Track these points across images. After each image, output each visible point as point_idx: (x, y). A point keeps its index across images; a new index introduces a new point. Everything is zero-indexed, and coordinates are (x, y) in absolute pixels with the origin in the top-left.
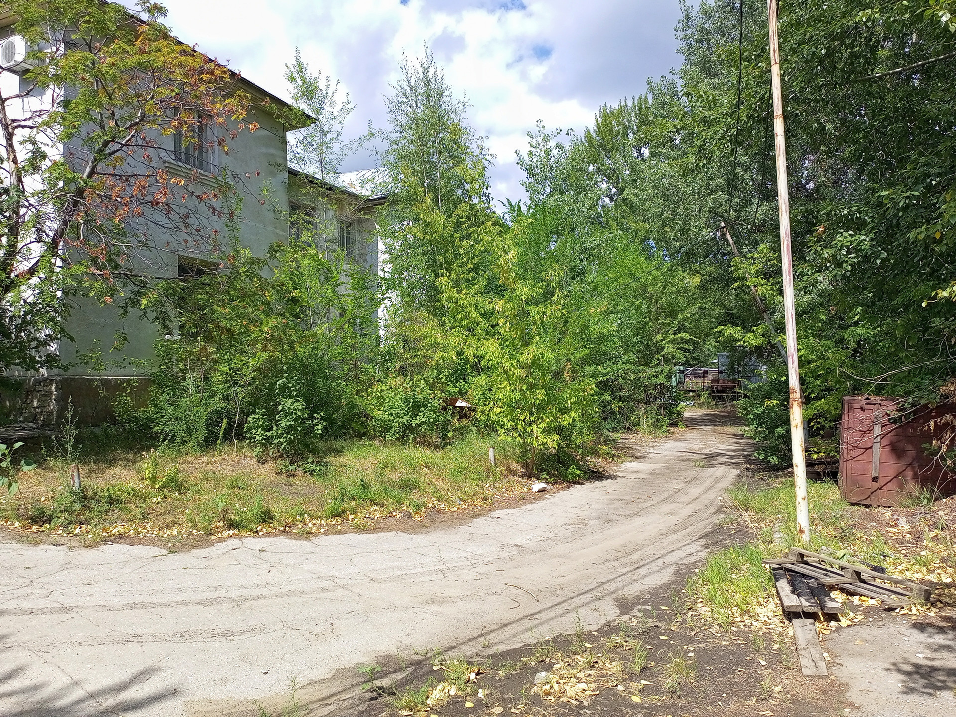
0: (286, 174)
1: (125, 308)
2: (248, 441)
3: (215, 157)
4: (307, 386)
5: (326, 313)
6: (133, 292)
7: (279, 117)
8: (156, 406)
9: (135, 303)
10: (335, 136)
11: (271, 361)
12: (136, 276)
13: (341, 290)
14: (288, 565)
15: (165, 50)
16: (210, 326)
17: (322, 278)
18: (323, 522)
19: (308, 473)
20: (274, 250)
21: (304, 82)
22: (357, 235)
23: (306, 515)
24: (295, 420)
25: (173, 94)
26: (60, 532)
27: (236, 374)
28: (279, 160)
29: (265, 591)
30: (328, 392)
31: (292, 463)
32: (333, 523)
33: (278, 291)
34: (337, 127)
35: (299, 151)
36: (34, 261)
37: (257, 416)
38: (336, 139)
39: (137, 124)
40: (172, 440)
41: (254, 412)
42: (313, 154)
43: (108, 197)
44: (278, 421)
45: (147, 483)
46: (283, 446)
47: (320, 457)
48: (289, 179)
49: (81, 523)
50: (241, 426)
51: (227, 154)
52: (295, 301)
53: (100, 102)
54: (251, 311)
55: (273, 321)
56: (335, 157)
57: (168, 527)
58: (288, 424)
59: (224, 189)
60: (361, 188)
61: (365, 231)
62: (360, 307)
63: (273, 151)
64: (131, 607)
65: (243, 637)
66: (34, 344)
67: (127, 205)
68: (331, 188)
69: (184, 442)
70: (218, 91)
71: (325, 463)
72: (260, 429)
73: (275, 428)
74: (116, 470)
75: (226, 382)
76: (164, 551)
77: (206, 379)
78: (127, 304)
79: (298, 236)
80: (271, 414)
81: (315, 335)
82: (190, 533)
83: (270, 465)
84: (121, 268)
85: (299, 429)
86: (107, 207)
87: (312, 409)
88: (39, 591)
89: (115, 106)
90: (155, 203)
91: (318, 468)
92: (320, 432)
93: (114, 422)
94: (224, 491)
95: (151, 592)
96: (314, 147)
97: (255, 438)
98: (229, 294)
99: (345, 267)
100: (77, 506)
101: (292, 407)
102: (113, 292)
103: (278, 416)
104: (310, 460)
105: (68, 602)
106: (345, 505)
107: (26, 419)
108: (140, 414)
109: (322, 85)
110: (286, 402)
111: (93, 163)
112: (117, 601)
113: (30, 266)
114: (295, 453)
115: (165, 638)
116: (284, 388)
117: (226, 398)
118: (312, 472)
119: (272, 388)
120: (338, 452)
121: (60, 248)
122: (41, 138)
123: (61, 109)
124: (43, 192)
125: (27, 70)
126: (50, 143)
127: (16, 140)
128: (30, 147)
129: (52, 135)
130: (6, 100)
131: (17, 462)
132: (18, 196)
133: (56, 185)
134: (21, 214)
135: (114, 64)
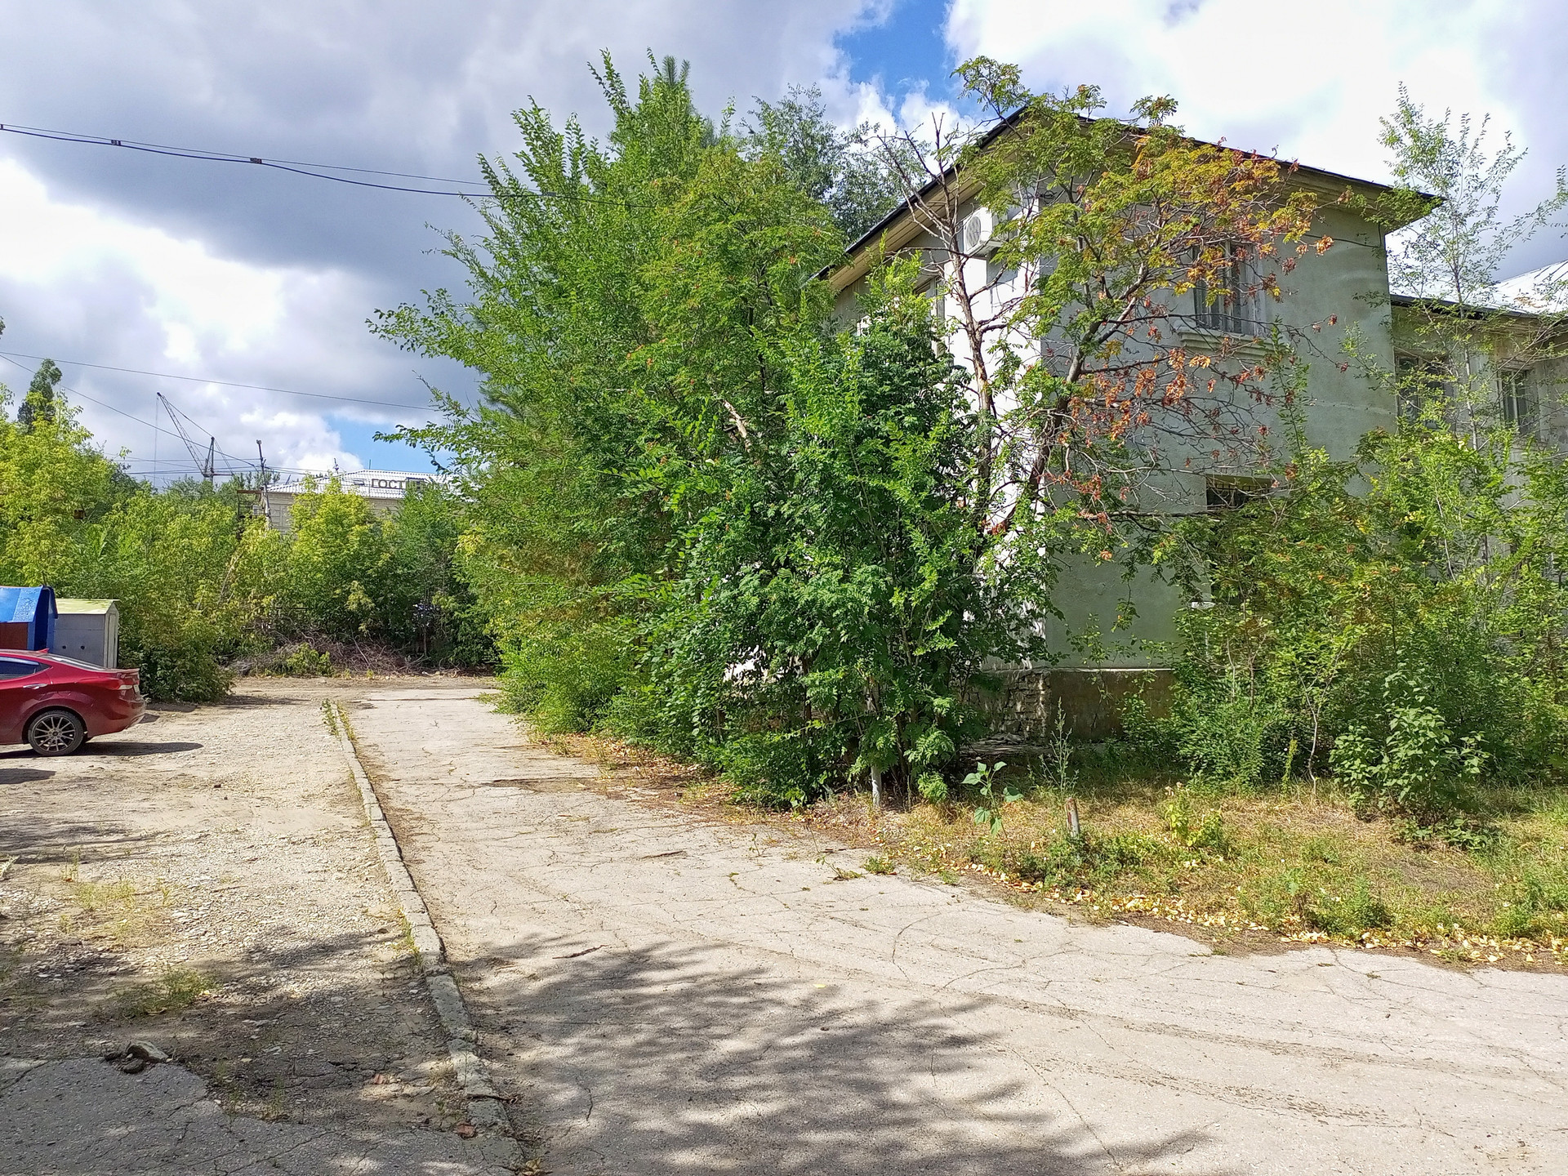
0: (1387, 308)
1: (1130, 565)
2: (1337, 780)
3: (1261, 309)
4: (1448, 684)
5: (1478, 548)
6: (1140, 540)
7: (1369, 213)
8: (1182, 714)
9: (1145, 557)
10: (1484, 216)
11: (1373, 640)
12: (1144, 516)
13: (1510, 501)
14: (1425, 1012)
15: (1175, 164)
16: (1261, 584)
17: (1468, 483)
18: (1493, 943)
19: (1457, 847)
20: (1368, 446)
21: (1416, 136)
22: (1543, 395)
23: (1456, 926)
24: (1424, 747)
25: (1190, 226)
26: (1056, 896)
27: (1308, 664)
28: (1373, 287)
29: (1380, 1049)
30: (1492, 692)
31: (1423, 824)
32: (1517, 948)
33: (1379, 516)
34: (1486, 199)
35: (1410, 262)
36: (1009, 510)
37: (1351, 738)
38: (1486, 222)
39: (1137, 287)
40: (1209, 770)
41: (1345, 730)
42: (1438, 261)
43: (1101, 404)
44: (1392, 747)
45: (1174, 835)
46: (1403, 794)
47: (1482, 818)
48: (1393, 314)
49: (1084, 887)
50: (1323, 752)
51: (1278, 300)
52: (1413, 530)
53: (1084, 269)
54: (1330, 555)
55: (1372, 571)
56: (1483, 257)
57: (1210, 910)
58: (1411, 753)
59: (1276, 357)
60: (1544, 302)
61: (1559, 382)
62: (1554, 530)
63: (1360, 274)
64: (1160, 1029)
65: (1342, 1121)
66: (1013, 624)
67: (1126, 412)
68: (1478, 314)
69: (1227, 775)
70: (1261, 203)
71: (1490, 830)
72: (1358, 762)
73: (1386, 759)
74: (1128, 811)
75: (1293, 677)
76: (1207, 950)
77: (1258, 672)
78: (1132, 558)
79: (1416, 412)
80: (1378, 735)
81: (1459, 589)
82: (1245, 927)
83: (1379, 825)
84: (1123, 505)
85: (1433, 763)
86: (1099, 419)
87: (1458, 726)
88: (1033, 977)
89: (1105, 269)
90: (1166, 401)
91: (1477, 839)
92: (1476, 770)
93: (1122, 737)
94: (1299, 863)
95: (1188, 1012)
96: (1440, 248)
97: (1349, 775)
98: (1291, 529)
99: (1516, 455)
100: (1077, 861)
101: (1416, 723)
102: (1112, 543)
103: (1389, 739)
104: (1459, 822)
105: (1072, 1003)
106: (1541, 917)
107: (1009, 729)
108: (1159, 725)
109: (1453, 134)
110: (1405, 714)
111: (1078, 359)
112: (1137, 1016)
113: (1005, 516)
114: (1428, 806)
115: (1213, 1091)
116: (1399, 688)
117: (1294, 705)
118: (1465, 845)
119: (1375, 687)
120: (1519, 811)
121: (1040, 487)
122: (1014, 338)
123: (1036, 292)
124: (1017, 412)
125: (995, 251)
126: (1024, 342)
127: (984, 348)
128: (1000, 354)
129: (1026, 331)
130: (972, 297)
131: (997, 788)
132: (989, 424)
133: (1032, 399)
134: (993, 446)
135: (1102, 210)
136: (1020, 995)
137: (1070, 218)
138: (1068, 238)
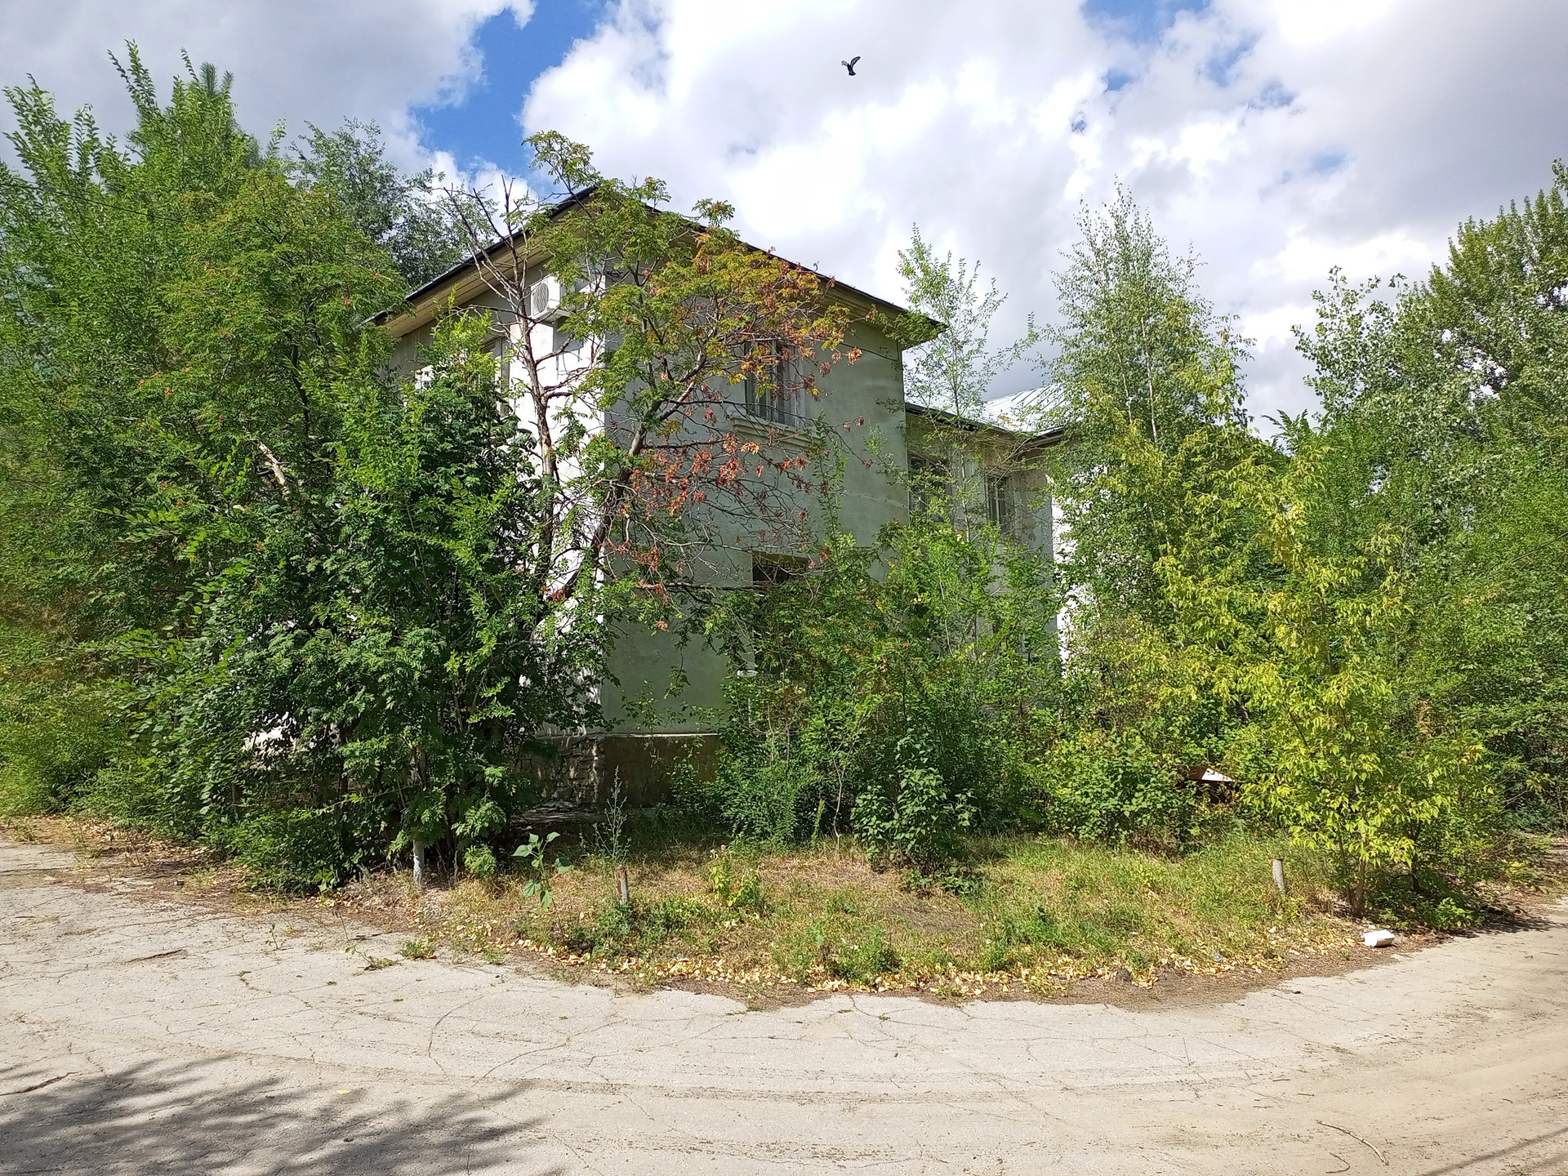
0: (903, 415)
1: (683, 634)
2: (856, 836)
3: (801, 405)
4: (945, 746)
5: (970, 627)
6: (693, 611)
7: (889, 331)
8: (726, 777)
9: (697, 627)
10: (975, 346)
11: (889, 707)
12: (698, 588)
13: (994, 588)
14: (925, 1048)
15: (731, 265)
16: (798, 656)
17: (963, 571)
18: (978, 977)
19: (951, 892)
20: (888, 534)
21: (926, 271)
22: (1017, 499)
23: (950, 964)
24: (927, 804)
25: (744, 324)
26: (604, 966)
27: (836, 730)
28: (893, 395)
29: (890, 1088)
30: (979, 754)
31: (925, 873)
32: (996, 980)
33: (894, 597)
34: (977, 332)
35: (921, 377)
36: (569, 576)
37: (869, 797)
38: (978, 351)
39: (696, 372)
40: (749, 832)
41: (864, 790)
42: (942, 379)
43: (661, 479)
44: (901, 804)
45: (716, 897)
46: (910, 846)
47: (970, 864)
48: (908, 420)
49: (630, 955)
50: (846, 809)
51: (816, 399)
52: (921, 610)
53: (648, 350)
54: (856, 631)
55: (889, 645)
56: (976, 379)
57: (747, 968)
58: (917, 809)
59: (815, 449)
60: (1019, 423)
61: (1029, 490)
62: (1025, 615)
63: (881, 382)
64: (697, 1093)
65: (858, 1163)
66: (570, 691)
67: (684, 489)
68: (972, 427)
69: (764, 835)
70: (803, 311)
71: (977, 876)
72: (874, 818)
73: (896, 816)
74: (675, 876)
75: (823, 741)
76: (742, 1007)
77: (794, 737)
78: (686, 628)
79: (924, 507)
80: (890, 792)
81: (954, 663)
82: (777, 981)
83: (890, 876)
84: (678, 576)
85: (934, 818)
86: (659, 493)
87: (954, 785)
88: (576, 1055)
89: (668, 352)
90: (720, 482)
91: (967, 884)
92: (967, 823)
93: (671, 801)
94: (824, 915)
95: (724, 1072)
96: (944, 368)
97: (867, 831)
98: (823, 606)
99: (1001, 550)
100: (625, 929)
101: (921, 783)
102: (668, 612)
103: (900, 797)
104: (953, 870)
105: (615, 1077)
106: (1014, 950)
107: (561, 796)
108: (707, 789)
109: (953, 273)
110: (912, 775)
111: (641, 434)
112: (678, 1083)
113: (566, 582)
114: (929, 857)
115: (745, 1149)
116: (908, 750)
117: (823, 767)
118: (957, 890)
119: (889, 750)
120: (998, 857)
121: (601, 555)
122: (579, 407)
123: (601, 365)
124: (580, 480)
125: (562, 320)
126: (589, 413)
127: (550, 413)
128: (565, 421)
129: (591, 401)
130: (538, 362)
131: (549, 859)
132: (552, 489)
133: (596, 469)
134: (555, 512)
135: (665, 297)
136: (563, 1076)
137: (635, 299)
138: (634, 319)
